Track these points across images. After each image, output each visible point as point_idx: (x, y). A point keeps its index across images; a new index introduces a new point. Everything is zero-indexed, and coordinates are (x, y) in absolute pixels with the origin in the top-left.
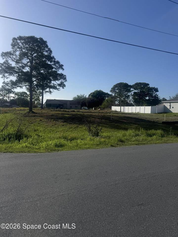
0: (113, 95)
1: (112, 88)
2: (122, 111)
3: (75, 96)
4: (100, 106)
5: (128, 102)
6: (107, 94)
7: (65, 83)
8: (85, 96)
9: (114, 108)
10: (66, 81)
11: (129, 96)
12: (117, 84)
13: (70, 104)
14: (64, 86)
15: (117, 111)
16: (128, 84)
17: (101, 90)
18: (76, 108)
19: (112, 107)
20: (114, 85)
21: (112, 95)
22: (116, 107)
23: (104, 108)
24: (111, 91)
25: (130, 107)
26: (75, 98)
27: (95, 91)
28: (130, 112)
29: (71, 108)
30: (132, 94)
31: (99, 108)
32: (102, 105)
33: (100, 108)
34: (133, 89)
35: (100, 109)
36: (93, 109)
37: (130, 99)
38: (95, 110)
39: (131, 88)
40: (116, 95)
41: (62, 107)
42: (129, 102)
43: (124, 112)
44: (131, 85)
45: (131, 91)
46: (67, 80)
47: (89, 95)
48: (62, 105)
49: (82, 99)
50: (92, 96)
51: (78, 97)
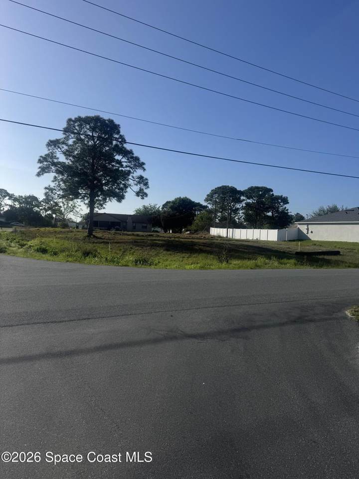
0: (210, 206)
1: (208, 195)
2: (230, 236)
3: (138, 208)
4: (189, 228)
5: (235, 220)
6: (199, 205)
7: (145, 191)
8: (157, 207)
9: (214, 231)
11: (237, 209)
12: (218, 188)
13: (133, 222)
15: (222, 235)
16: (236, 189)
17: (187, 197)
18: (144, 229)
19: (211, 228)
20: (212, 190)
21: (207, 207)
22: (218, 229)
23: (196, 231)
24: (206, 200)
25: (244, 231)
26: (138, 211)
27: (176, 199)
28: (243, 238)
29: (134, 229)
30: (242, 206)
31: (187, 231)
32: (193, 226)
33: (190, 231)
34: (244, 198)
36: (171, 232)
37: (239, 216)
38: (173, 234)
39: (241, 196)
40: (217, 208)
41: (117, 227)
42: (237, 220)
43: (234, 237)
44: (242, 190)
45: (242, 202)
47: (164, 206)
48: (118, 224)
49: (154, 212)
50: (171, 207)
51: (145, 208)
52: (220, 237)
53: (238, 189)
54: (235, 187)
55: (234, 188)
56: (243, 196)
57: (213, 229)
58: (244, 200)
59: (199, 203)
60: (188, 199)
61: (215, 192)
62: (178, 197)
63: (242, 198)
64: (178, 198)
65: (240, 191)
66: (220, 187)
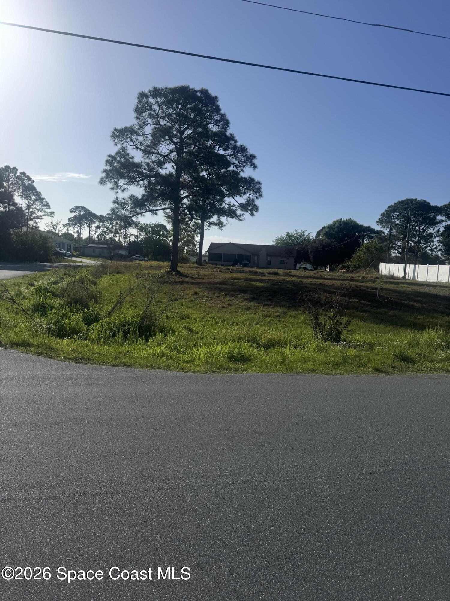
0: (386, 231)
1: (383, 215)
2: (410, 275)
3: (280, 236)
4: (347, 263)
5: (426, 252)
6: (369, 230)
7: (257, 202)
8: (306, 234)
9: (385, 269)
10: (261, 196)
11: (431, 235)
12: (399, 202)
13: (268, 255)
14: (256, 208)
15: (396, 275)
16: (429, 203)
17: (352, 219)
18: (283, 265)
19: (381, 264)
20: (389, 207)
21: (382, 232)
22: (392, 265)
23: (357, 268)
24: (380, 222)
25: (433, 268)
26: (280, 241)
27: (335, 223)
28: (432, 279)
29: (269, 265)
30: (439, 231)
31: (343, 268)
32: (352, 260)
33: (347, 267)
34: (443, 218)
35: (345, 270)
36: (328, 270)
37: (433, 245)
38: (331, 273)
39: (437, 215)
40: (394, 233)
41: (246, 262)
42: (430, 252)
43: (416, 279)
44: (439, 206)
45: (437, 223)
46: (263, 194)
47: (319, 233)
48: (248, 258)
49: (299, 244)
50: (326, 234)
51: (289, 237)
52: (392, 277)
53: (433, 204)
54: (428, 201)
55: (425, 201)
56: (441, 214)
57: (384, 264)
58: (442, 221)
59: (370, 227)
60: (352, 222)
61: (393, 209)
62: (338, 219)
63: (439, 217)
64: (337, 221)
65: (436, 207)
66: (403, 202)
